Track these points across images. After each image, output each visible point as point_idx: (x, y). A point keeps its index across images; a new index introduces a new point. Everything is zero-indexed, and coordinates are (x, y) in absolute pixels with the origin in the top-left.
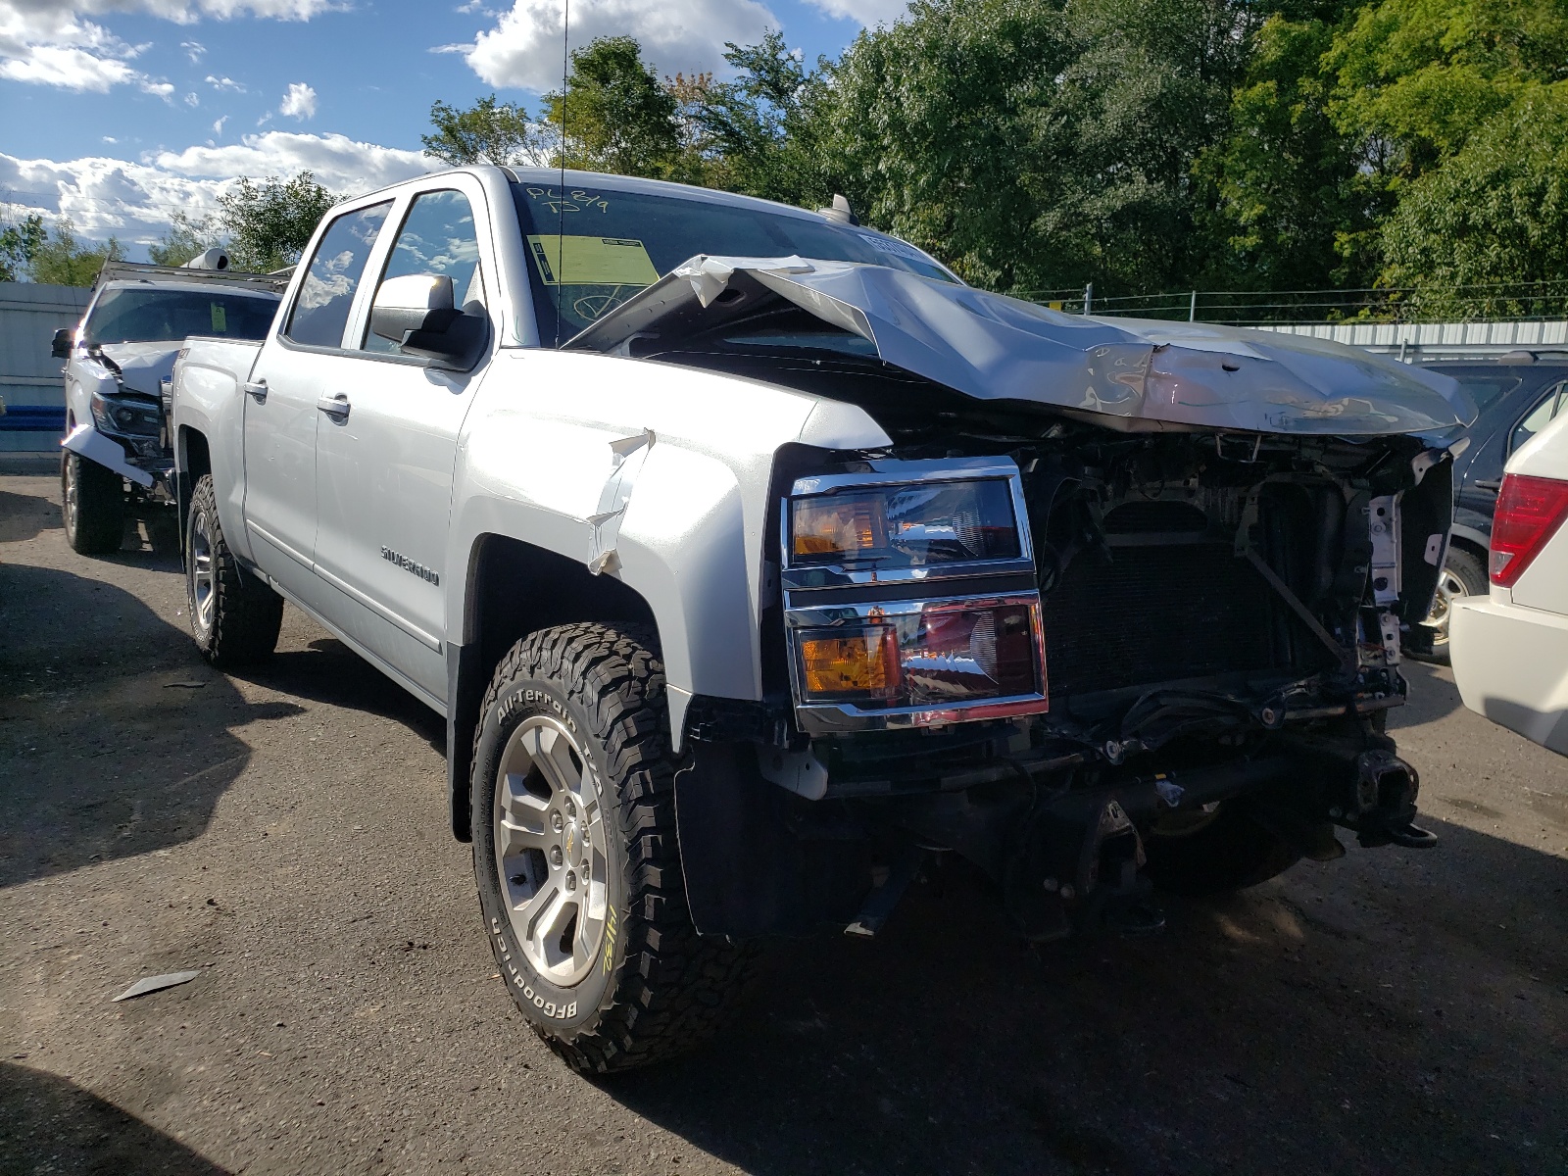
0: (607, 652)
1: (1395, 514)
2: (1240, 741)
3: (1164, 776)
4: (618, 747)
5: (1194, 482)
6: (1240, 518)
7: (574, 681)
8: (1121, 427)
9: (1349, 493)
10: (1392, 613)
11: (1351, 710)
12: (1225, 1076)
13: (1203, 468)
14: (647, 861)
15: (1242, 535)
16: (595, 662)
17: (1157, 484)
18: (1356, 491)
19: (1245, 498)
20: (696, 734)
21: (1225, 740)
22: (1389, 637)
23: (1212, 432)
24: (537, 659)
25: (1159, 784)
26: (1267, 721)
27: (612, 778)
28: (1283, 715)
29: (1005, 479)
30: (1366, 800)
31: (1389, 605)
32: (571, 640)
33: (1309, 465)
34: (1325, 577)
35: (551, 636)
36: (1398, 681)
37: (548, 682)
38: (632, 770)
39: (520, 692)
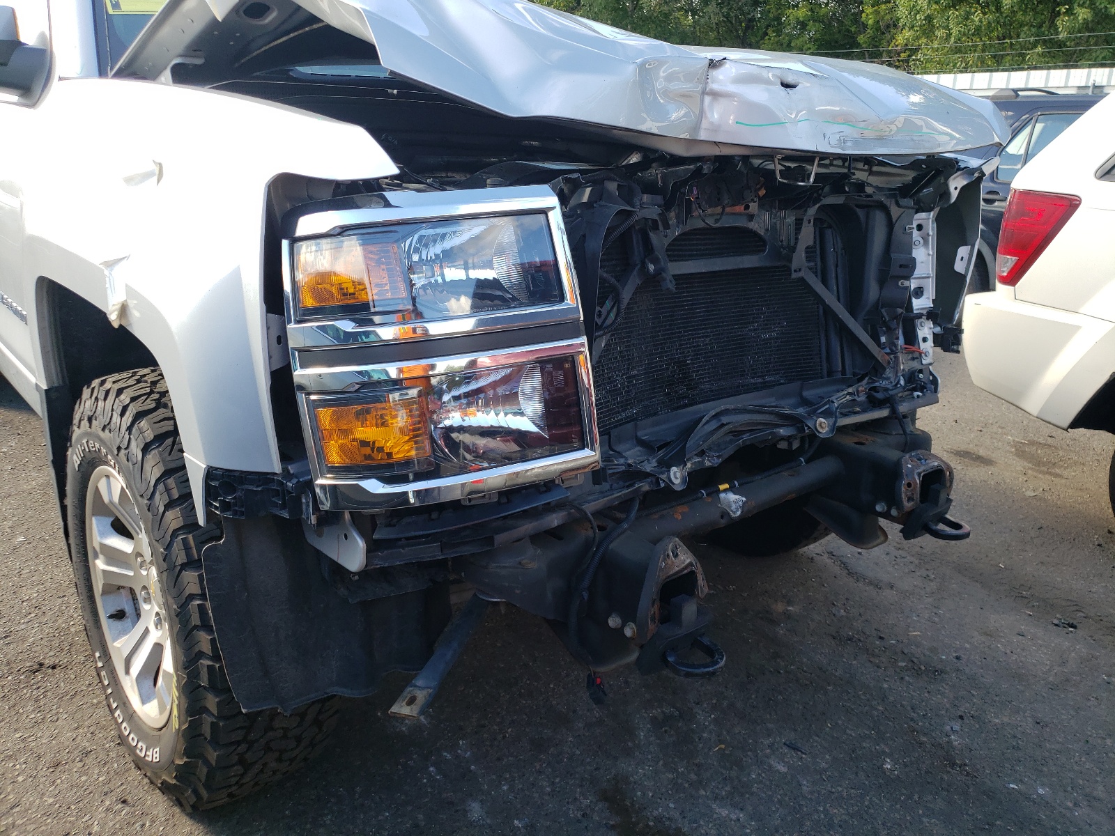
0: (154, 405)
1: (931, 228)
2: (796, 445)
3: (727, 486)
4: (161, 509)
5: (754, 207)
6: (797, 239)
7: (121, 436)
8: (680, 151)
9: (895, 211)
10: (928, 319)
11: (894, 411)
12: (785, 744)
13: (762, 192)
14: (196, 627)
15: (799, 258)
16: (139, 416)
17: (719, 210)
18: (902, 210)
19: (802, 220)
20: (216, 508)
21: (783, 445)
22: (925, 340)
23: (769, 154)
24: (94, 410)
25: (722, 495)
26: (821, 430)
27: (158, 541)
28: (835, 422)
29: (544, 212)
30: (910, 499)
31: (925, 312)
32: (120, 392)
33: (860, 186)
34: (873, 292)
35: (105, 386)
36: (931, 378)
37: (101, 433)
38: (175, 533)
39: (84, 441)
